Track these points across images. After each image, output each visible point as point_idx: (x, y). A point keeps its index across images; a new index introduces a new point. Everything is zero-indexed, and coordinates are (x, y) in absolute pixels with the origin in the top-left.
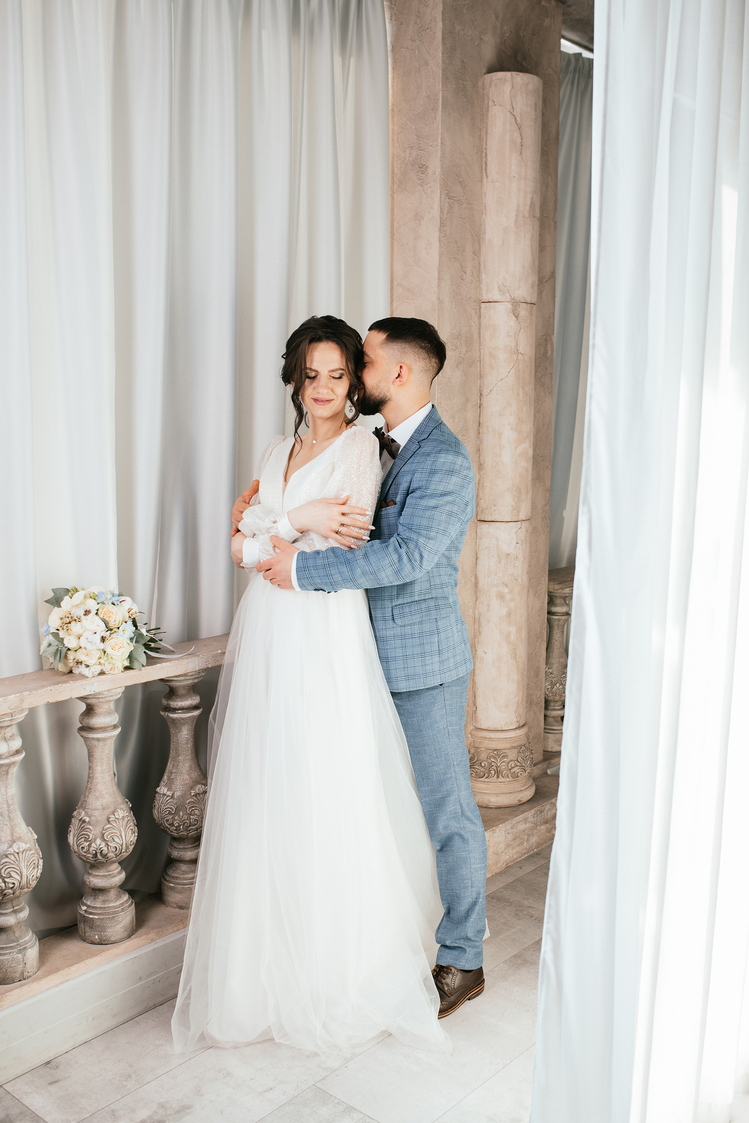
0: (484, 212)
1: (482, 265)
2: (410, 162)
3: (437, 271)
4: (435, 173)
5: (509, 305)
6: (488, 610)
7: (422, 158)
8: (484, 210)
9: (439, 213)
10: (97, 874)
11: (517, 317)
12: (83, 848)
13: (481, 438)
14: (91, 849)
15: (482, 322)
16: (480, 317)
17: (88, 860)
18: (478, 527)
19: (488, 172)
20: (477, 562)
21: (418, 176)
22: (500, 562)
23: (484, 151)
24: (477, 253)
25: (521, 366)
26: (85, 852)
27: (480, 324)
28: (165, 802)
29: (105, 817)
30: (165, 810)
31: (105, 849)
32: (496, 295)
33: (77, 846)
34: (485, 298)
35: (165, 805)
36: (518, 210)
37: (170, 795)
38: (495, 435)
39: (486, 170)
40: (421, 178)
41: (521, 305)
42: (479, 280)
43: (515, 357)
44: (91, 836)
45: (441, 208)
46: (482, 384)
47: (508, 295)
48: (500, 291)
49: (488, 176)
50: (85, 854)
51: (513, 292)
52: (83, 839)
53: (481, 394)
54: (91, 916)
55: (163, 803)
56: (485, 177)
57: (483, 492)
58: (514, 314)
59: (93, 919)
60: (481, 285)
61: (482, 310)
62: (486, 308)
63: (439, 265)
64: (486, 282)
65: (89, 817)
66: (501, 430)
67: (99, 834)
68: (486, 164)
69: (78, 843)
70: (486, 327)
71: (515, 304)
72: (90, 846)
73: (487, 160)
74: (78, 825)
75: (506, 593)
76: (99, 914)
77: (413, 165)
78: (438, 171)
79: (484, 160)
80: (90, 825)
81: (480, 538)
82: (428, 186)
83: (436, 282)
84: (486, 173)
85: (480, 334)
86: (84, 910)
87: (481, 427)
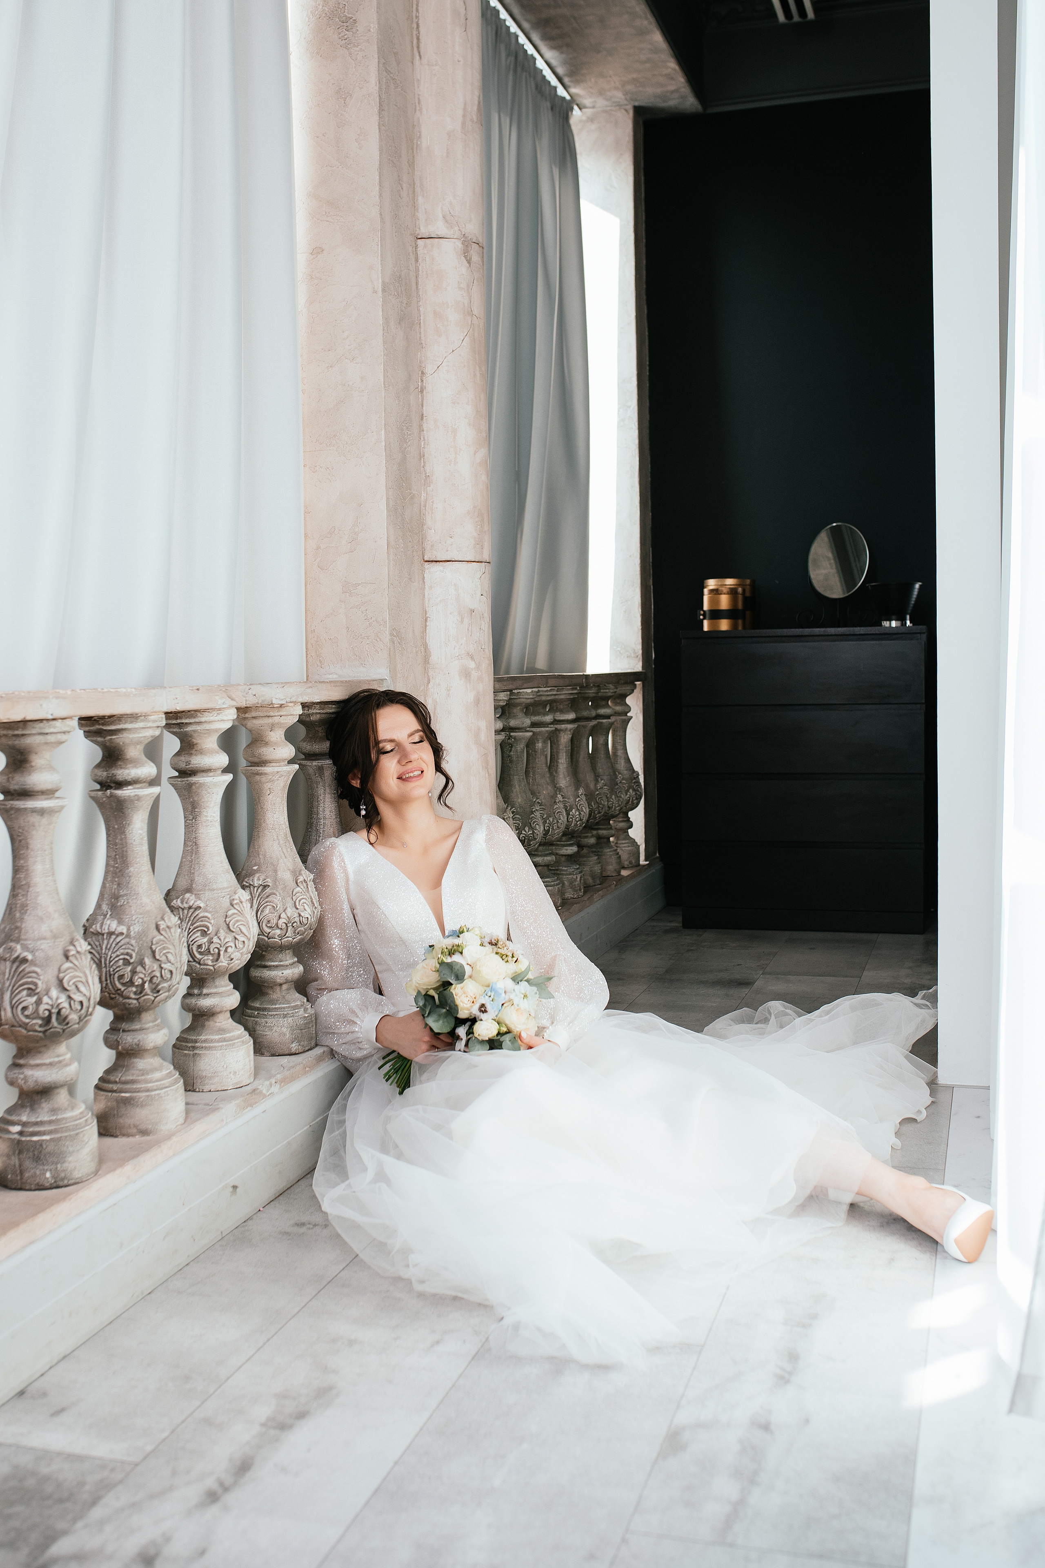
0: (418, 108)
1: (418, 184)
2: (326, 14)
3: (377, 173)
4: (369, 31)
5: (459, 244)
6: (449, 695)
7: (346, 8)
8: (417, 104)
9: (377, 88)
10: (38, 1061)
11: (469, 262)
12: (24, 1009)
13: (426, 438)
14: (42, 1007)
15: (420, 267)
16: (417, 260)
17: (31, 1033)
18: (427, 571)
19: (422, 51)
20: (427, 624)
21: (339, 34)
22: (462, 622)
23: (415, 20)
24: (411, 164)
25: (476, 334)
26: (27, 1017)
27: (417, 270)
28: (113, 945)
29: (59, 952)
30: (117, 959)
31: (66, 1005)
32: (440, 228)
33: (12, 1008)
34: (423, 231)
35: (115, 950)
36: (465, 109)
37: (125, 931)
38: (448, 432)
39: (418, 47)
40: (346, 37)
41: (473, 246)
42: (414, 206)
43: (469, 319)
44: (40, 983)
45: (379, 83)
46: (423, 358)
47: (456, 228)
48: (446, 221)
49: (422, 57)
50: (27, 1021)
51: (464, 226)
52: (25, 993)
53: (423, 373)
54: (35, 1138)
55: (109, 949)
56: (418, 57)
57: (432, 517)
58: (465, 257)
59: (40, 1144)
60: (417, 214)
61: (419, 249)
62: (425, 246)
63: (380, 165)
64: (425, 209)
65: (32, 952)
66: (455, 424)
67: (54, 981)
68: (418, 39)
69: (14, 1002)
70: (427, 274)
71: (467, 242)
72: (39, 1002)
73: (419, 33)
74: (10, 970)
75: (472, 669)
76: (50, 1132)
77: (330, 18)
78: (374, 27)
79: (415, 33)
80: (35, 965)
81: (431, 588)
82: (357, 49)
83: (377, 189)
84: (419, 52)
85: (417, 284)
86: (17, 1133)
87: (424, 420)
